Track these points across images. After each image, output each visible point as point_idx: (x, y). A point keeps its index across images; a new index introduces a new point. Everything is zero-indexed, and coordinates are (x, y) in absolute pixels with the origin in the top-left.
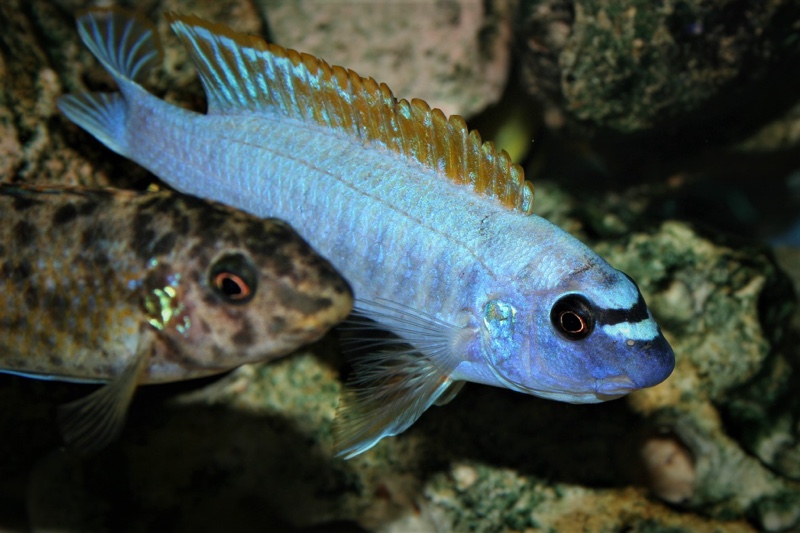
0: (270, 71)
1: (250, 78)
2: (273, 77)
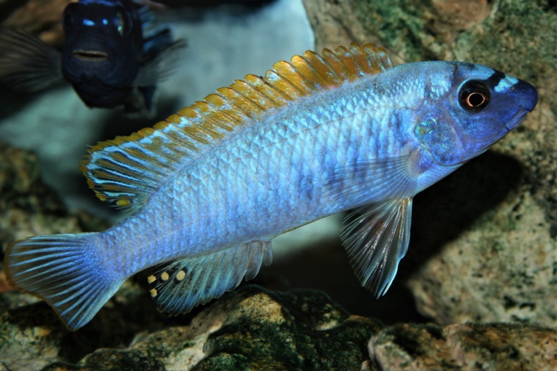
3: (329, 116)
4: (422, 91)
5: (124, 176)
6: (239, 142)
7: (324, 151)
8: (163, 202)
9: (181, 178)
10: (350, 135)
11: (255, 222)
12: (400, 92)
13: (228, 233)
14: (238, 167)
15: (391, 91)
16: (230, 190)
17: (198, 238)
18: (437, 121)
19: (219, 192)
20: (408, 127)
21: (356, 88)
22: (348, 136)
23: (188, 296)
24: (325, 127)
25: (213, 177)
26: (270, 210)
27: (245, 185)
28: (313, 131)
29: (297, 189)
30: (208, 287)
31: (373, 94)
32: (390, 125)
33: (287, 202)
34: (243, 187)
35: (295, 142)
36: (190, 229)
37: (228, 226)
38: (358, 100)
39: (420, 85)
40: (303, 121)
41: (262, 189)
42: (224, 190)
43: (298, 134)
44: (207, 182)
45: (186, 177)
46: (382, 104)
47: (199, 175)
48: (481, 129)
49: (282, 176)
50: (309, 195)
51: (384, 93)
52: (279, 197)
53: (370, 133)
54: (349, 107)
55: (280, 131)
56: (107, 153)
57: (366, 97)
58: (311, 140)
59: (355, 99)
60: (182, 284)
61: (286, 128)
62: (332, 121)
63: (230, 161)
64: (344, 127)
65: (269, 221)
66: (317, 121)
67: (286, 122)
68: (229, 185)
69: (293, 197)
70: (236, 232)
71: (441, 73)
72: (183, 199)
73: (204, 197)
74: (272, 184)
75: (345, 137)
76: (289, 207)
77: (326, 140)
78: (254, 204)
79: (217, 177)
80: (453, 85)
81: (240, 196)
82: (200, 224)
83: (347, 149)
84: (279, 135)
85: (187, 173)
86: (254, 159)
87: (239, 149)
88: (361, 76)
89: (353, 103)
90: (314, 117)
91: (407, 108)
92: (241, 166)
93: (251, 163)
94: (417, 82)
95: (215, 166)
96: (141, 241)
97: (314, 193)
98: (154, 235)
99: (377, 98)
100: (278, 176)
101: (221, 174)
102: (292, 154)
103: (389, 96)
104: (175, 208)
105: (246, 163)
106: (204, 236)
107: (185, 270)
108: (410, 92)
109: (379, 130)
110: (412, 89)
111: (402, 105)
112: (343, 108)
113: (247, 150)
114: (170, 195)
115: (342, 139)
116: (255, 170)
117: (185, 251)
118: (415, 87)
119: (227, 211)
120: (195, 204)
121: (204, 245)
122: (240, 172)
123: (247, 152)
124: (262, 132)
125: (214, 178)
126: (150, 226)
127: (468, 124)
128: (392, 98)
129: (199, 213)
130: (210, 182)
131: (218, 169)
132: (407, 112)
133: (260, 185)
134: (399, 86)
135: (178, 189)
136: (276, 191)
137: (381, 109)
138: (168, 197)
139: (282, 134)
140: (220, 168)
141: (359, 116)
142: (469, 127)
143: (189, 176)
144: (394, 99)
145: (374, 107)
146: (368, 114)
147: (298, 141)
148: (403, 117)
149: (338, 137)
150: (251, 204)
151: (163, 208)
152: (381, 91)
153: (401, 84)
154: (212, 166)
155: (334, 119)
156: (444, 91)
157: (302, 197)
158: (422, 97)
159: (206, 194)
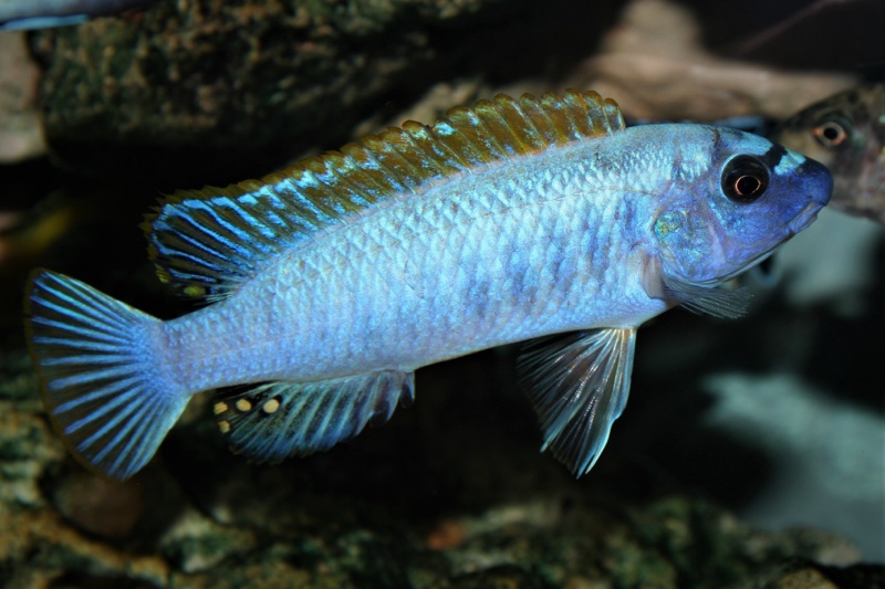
0: (278, 202)
1: (261, 222)
2: (283, 206)
3: (524, 196)
4: (670, 168)
5: (206, 248)
6: (383, 221)
7: (512, 248)
8: (259, 297)
9: (289, 264)
10: (554, 226)
11: (395, 343)
12: (636, 167)
13: (350, 355)
14: (377, 259)
15: (622, 165)
16: (362, 292)
17: (303, 356)
18: (689, 214)
19: (346, 292)
20: (644, 222)
21: (568, 156)
22: (550, 227)
23: (280, 439)
24: (516, 212)
25: (338, 269)
26: (419, 328)
27: (386, 287)
28: (498, 217)
29: (464, 301)
30: (312, 431)
31: (594, 169)
32: (617, 216)
33: (446, 318)
34: (383, 289)
35: (468, 230)
36: (293, 342)
37: (352, 344)
38: (571, 176)
39: (665, 160)
40: (484, 201)
41: (410, 294)
42: (353, 291)
43: (474, 219)
44: (329, 275)
45: (297, 265)
46: (607, 184)
47: (317, 264)
48: (752, 229)
49: (444, 278)
50: (481, 311)
51: (610, 169)
52: (435, 310)
53: (585, 227)
54: (556, 185)
55: (448, 212)
56: (186, 209)
57: (583, 172)
58: (493, 230)
59: (565, 174)
60: (272, 418)
61: (455, 208)
62: (528, 204)
63: (367, 249)
64: (546, 215)
65: (415, 344)
66: (506, 202)
67: (456, 199)
68: (362, 285)
69: (455, 311)
70: (362, 354)
71: (696, 142)
72: (289, 296)
73: (322, 298)
74: (426, 291)
75: (545, 229)
76: (447, 325)
77: (515, 231)
78: (396, 316)
79: (344, 270)
80: (714, 162)
81: (377, 302)
82: (309, 338)
83: (546, 249)
84: (445, 217)
85: (300, 257)
86: (404, 249)
87: (382, 232)
88: (576, 139)
89: (562, 180)
90: (501, 196)
91: (644, 193)
92: (382, 257)
93: (399, 255)
94: (661, 155)
95: (344, 253)
96: (218, 347)
97: (489, 308)
98: (238, 343)
99: (600, 175)
100: (437, 279)
101: (351, 265)
102: (462, 248)
103: (618, 172)
104: (275, 308)
105: (390, 255)
106: (313, 355)
107: (279, 399)
108: (651, 169)
109: (599, 222)
110: (654, 165)
111: (637, 187)
112: (546, 186)
113: (394, 235)
114: (270, 288)
115: (541, 232)
116: (403, 266)
117: (283, 372)
118: (658, 162)
119: (354, 323)
120: (305, 306)
121: (312, 368)
122: (380, 267)
123: (394, 238)
124: (420, 211)
125: (340, 272)
126: (234, 328)
127: (734, 220)
128: (623, 176)
129: (311, 320)
130: (333, 278)
131: (347, 258)
132: (645, 200)
133: (408, 288)
134: (634, 158)
135: (283, 280)
136: (432, 300)
137: (605, 192)
138: (266, 291)
139: (450, 216)
140: (351, 257)
141: (569, 200)
142: (735, 225)
143: (303, 264)
144: (626, 178)
145: (594, 187)
146: (585, 198)
147: (473, 229)
148: (638, 206)
149: (535, 228)
150: (390, 316)
151: (257, 305)
152: (606, 165)
153: (638, 156)
154: (339, 253)
155: (532, 201)
156: (702, 170)
157: (469, 313)
158: (669, 178)
159: (326, 294)
